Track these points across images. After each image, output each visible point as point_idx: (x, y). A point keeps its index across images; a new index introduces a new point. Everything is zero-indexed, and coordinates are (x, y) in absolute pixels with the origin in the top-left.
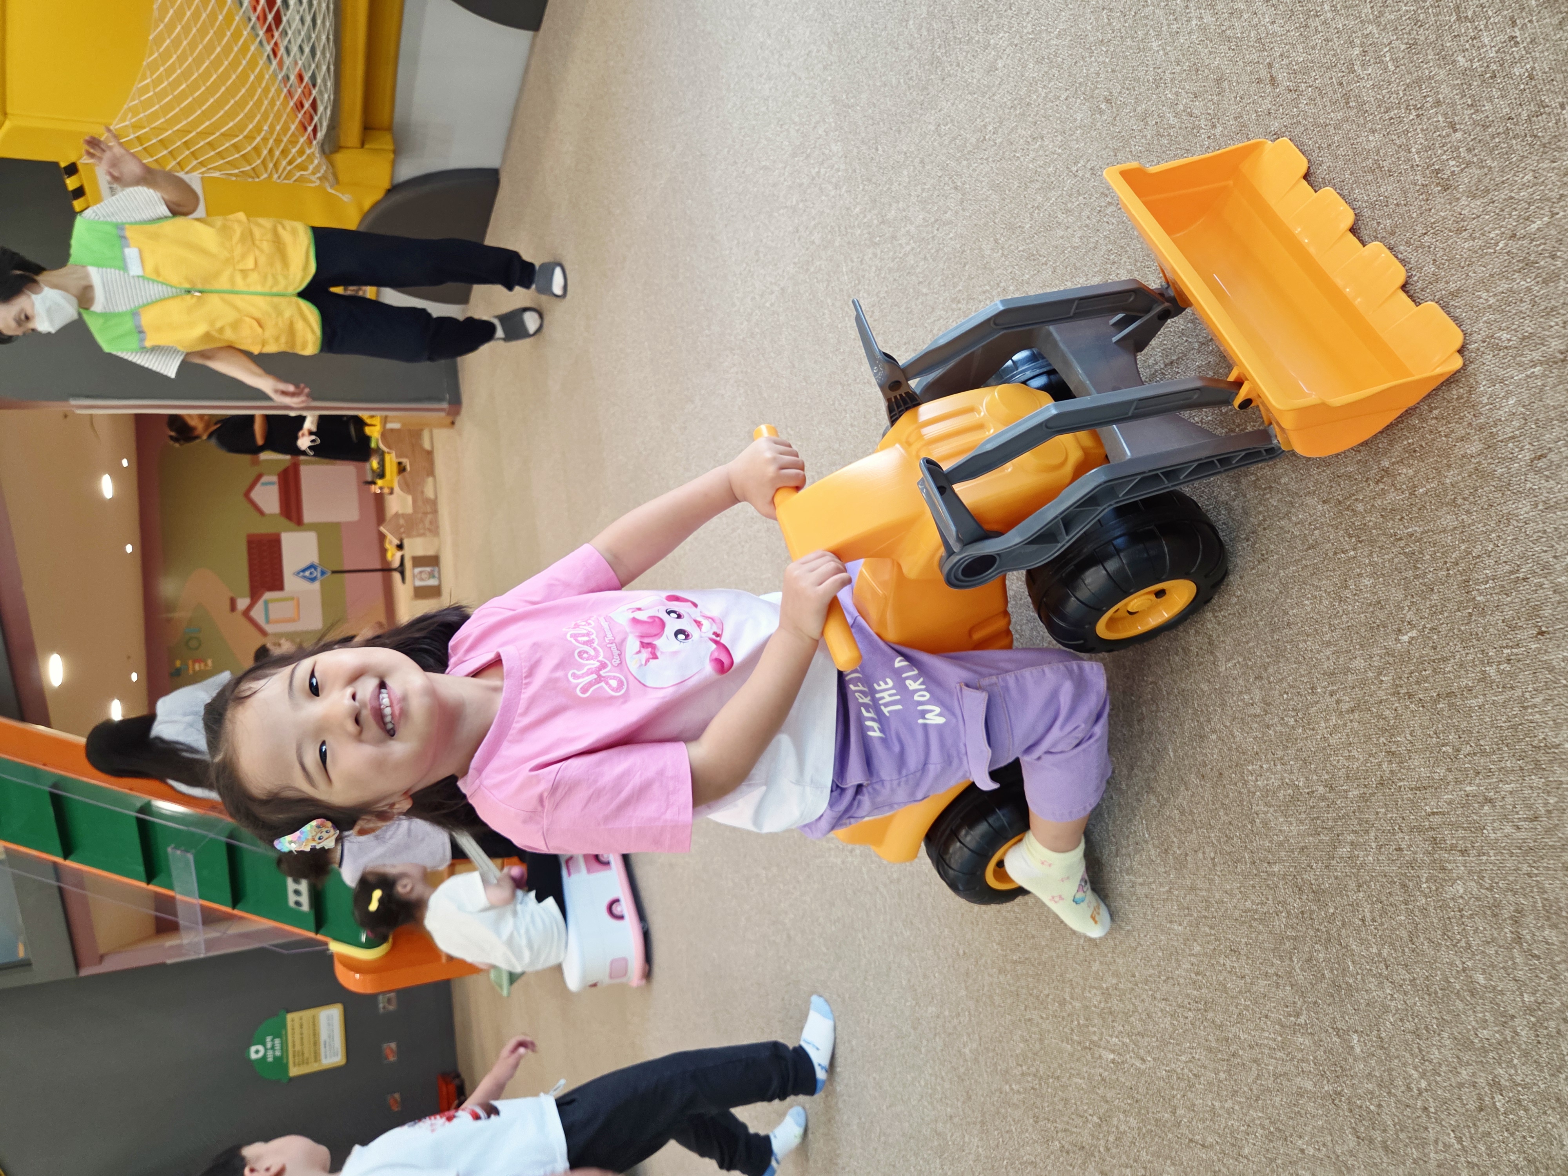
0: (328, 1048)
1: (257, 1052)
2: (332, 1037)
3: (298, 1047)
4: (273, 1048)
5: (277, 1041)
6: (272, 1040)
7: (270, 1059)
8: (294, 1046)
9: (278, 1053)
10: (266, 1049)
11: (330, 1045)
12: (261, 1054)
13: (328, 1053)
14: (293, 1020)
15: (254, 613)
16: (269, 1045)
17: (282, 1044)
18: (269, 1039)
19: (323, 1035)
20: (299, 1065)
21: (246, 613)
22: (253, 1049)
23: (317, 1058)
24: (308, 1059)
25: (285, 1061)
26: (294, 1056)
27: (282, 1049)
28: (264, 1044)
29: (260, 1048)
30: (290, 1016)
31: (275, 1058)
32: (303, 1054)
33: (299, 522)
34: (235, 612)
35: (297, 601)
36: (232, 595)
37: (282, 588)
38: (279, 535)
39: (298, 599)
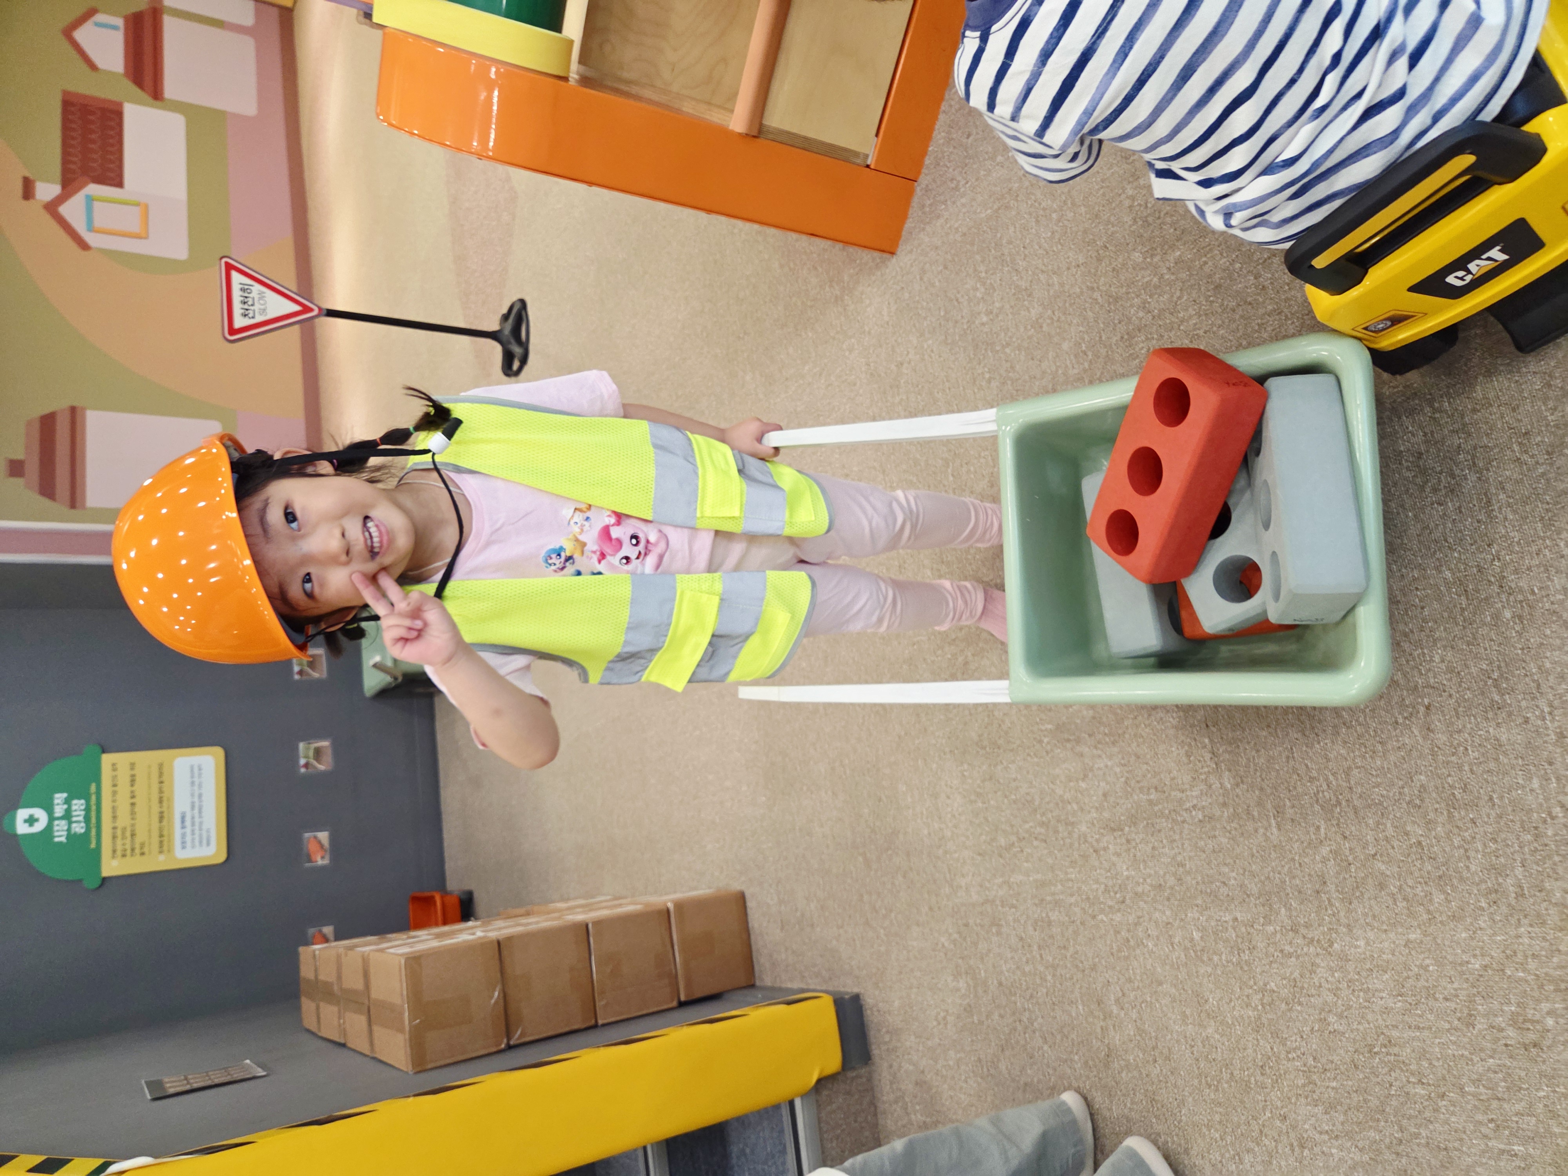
0: (188, 830)
1: (31, 821)
2: (197, 806)
3: (124, 820)
4: (68, 816)
5: (78, 805)
6: (67, 801)
7: (60, 836)
8: (115, 817)
9: (79, 828)
10: (52, 818)
11: (193, 824)
12: (38, 827)
13: (188, 838)
14: (114, 767)
15: (65, 210)
16: (59, 811)
17: (88, 810)
18: (59, 798)
19: (181, 803)
20: (124, 856)
21: (52, 208)
22: (22, 814)
23: (164, 843)
24: (142, 845)
25: (93, 845)
26: (114, 837)
27: (87, 819)
28: (49, 809)
29: (40, 814)
30: (107, 759)
31: (70, 836)
32: (133, 835)
33: (156, 94)
34: (32, 201)
35: (145, 210)
36: (27, 174)
37: (120, 184)
38: (120, 105)
39: (147, 207)
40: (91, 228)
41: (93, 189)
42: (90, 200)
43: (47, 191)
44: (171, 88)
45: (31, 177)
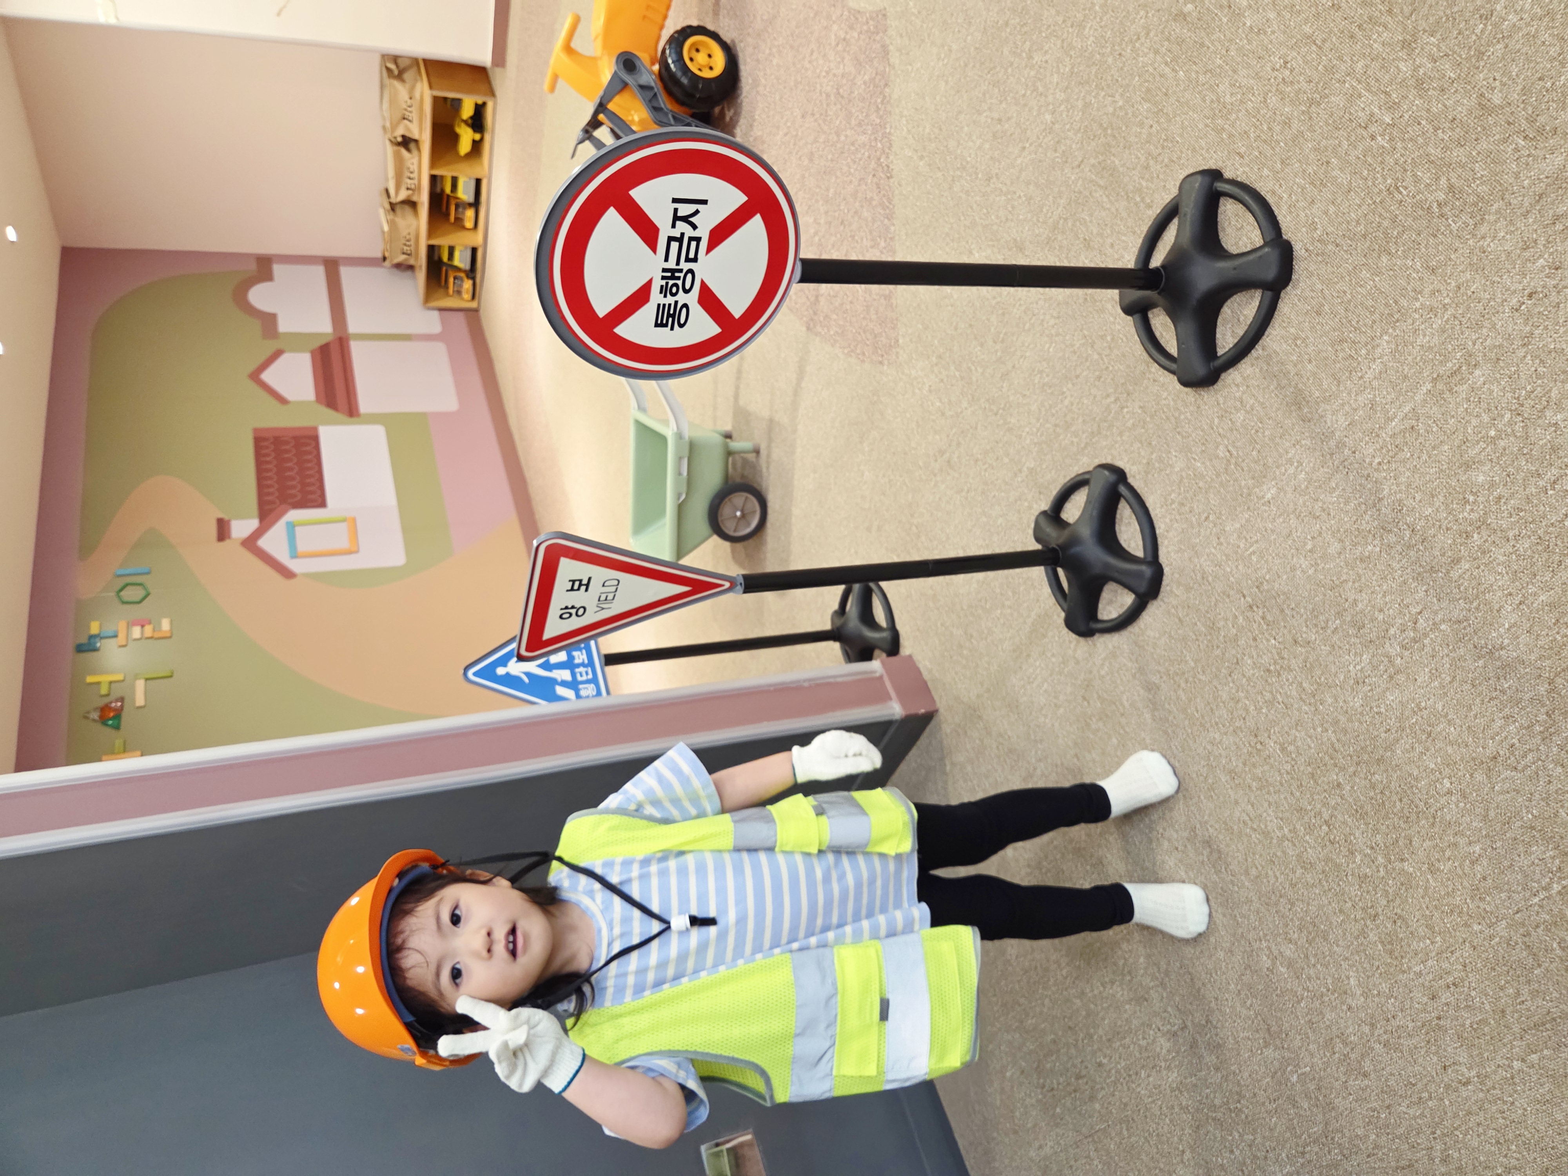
15: (263, 543)
21: (250, 543)
33: (352, 411)
34: (227, 541)
35: (352, 524)
36: (221, 515)
37: (322, 504)
38: (315, 429)
39: (354, 520)
40: (295, 555)
41: (294, 515)
42: (291, 527)
43: (243, 527)
44: (365, 404)
45: (226, 517)
